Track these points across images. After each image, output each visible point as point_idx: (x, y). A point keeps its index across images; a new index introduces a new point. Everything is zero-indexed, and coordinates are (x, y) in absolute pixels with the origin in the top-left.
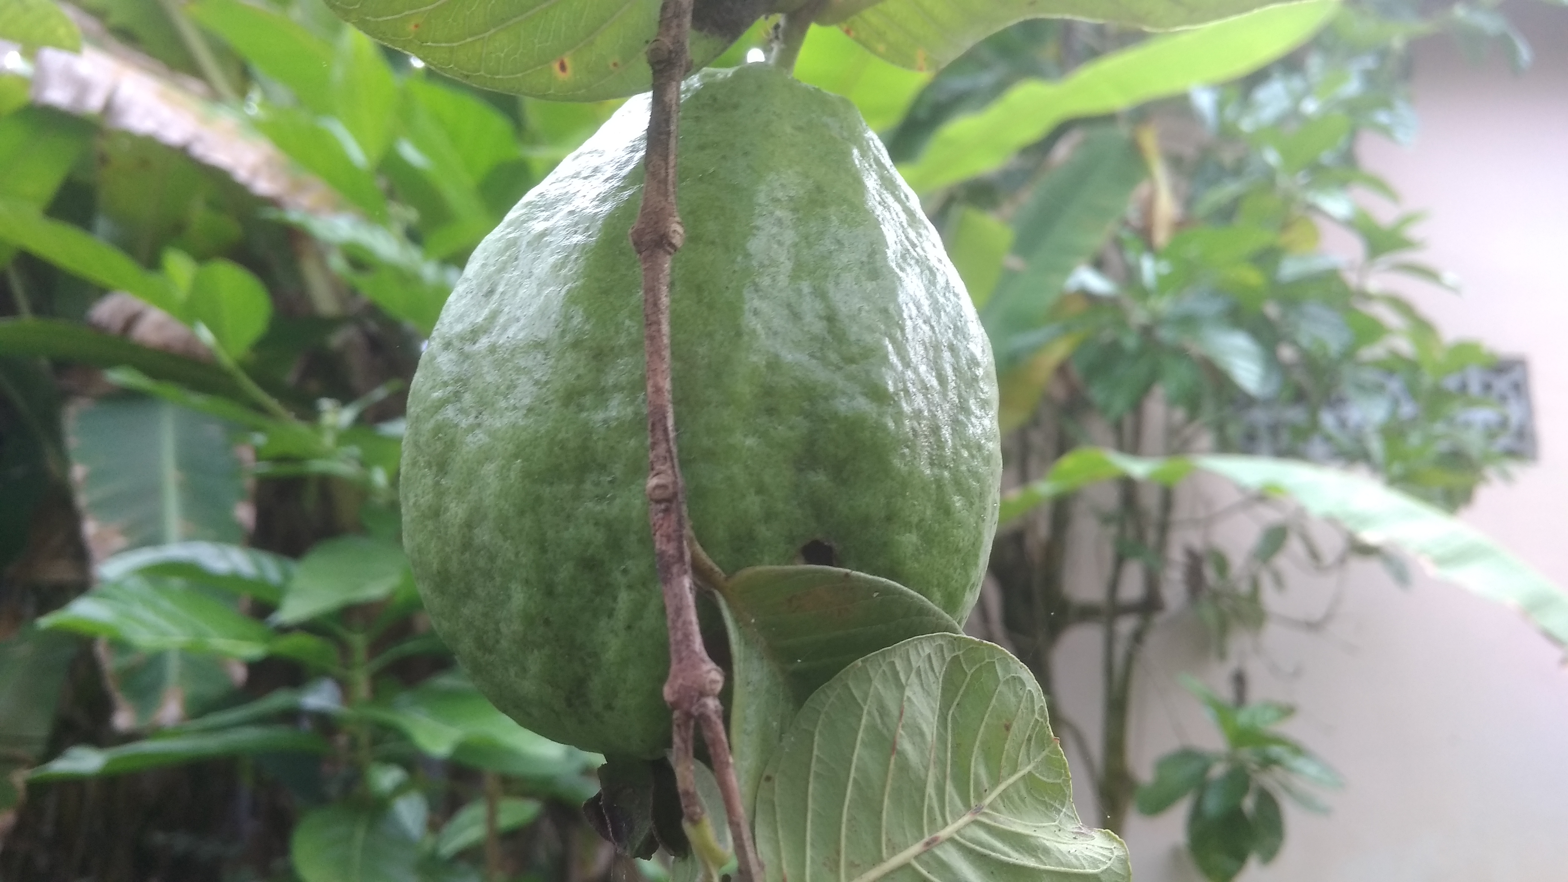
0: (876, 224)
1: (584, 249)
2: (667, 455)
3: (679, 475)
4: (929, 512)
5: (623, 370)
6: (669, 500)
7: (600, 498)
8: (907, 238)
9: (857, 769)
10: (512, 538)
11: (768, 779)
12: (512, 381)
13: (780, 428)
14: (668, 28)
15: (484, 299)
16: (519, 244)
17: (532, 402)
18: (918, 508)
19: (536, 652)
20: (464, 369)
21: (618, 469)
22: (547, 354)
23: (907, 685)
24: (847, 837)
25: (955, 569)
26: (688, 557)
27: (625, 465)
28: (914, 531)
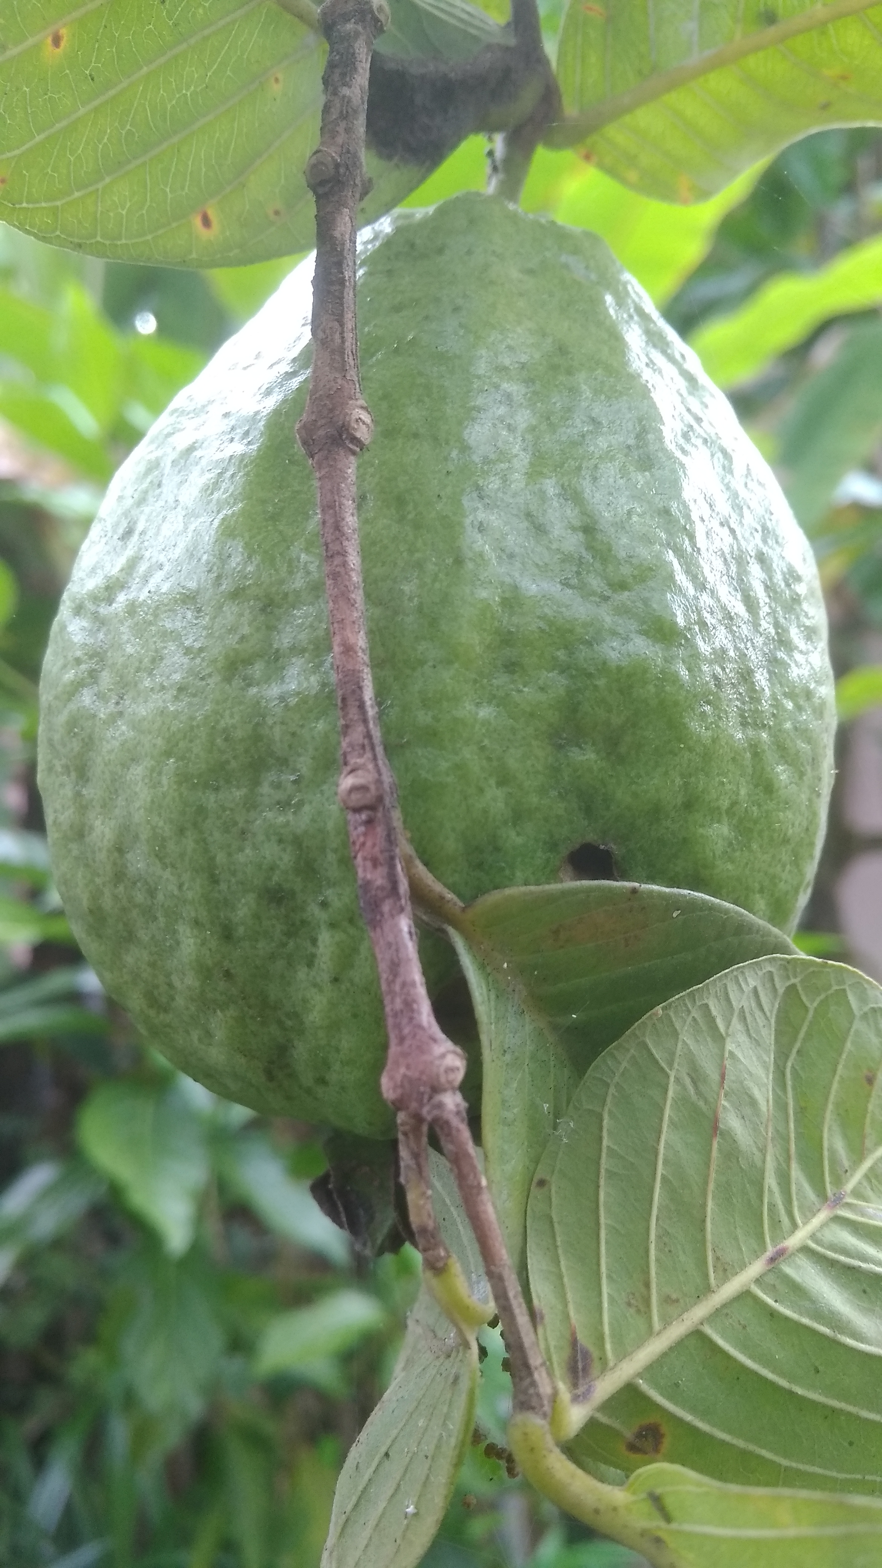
0: (645, 392)
1: (241, 461)
2: (366, 742)
3: (384, 770)
4: (743, 792)
5: (303, 624)
6: (372, 808)
7: (283, 805)
8: (689, 410)
9: (666, 1162)
10: (173, 866)
11: (542, 1183)
12: (156, 651)
13: (526, 689)
14: (333, 134)
15: (120, 543)
16: (162, 465)
17: (183, 678)
18: (728, 787)
19: (219, 1012)
20: (99, 640)
21: (304, 764)
22: (199, 610)
23: (728, 1035)
24: (658, 1260)
25: (784, 866)
26: (404, 886)
27: (313, 758)
28: (725, 819)
